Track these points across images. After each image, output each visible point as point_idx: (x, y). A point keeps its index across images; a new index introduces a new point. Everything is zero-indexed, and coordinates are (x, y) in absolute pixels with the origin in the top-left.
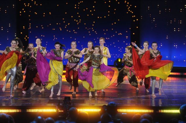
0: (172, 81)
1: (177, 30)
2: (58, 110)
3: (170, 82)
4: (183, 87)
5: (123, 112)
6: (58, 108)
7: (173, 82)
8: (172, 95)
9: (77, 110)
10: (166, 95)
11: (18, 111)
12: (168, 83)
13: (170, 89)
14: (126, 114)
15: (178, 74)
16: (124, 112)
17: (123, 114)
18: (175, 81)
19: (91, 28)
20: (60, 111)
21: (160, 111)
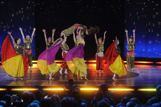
0: (147, 67)
1: (151, 30)
2: (65, 89)
3: (146, 69)
4: (155, 72)
5: (112, 91)
6: (65, 88)
7: (149, 69)
8: (148, 78)
9: (80, 89)
10: (143, 78)
11: (36, 89)
12: (145, 69)
13: (146, 73)
14: (114, 92)
15: (152, 63)
17: (112, 92)
18: (150, 68)
21: (139, 90)
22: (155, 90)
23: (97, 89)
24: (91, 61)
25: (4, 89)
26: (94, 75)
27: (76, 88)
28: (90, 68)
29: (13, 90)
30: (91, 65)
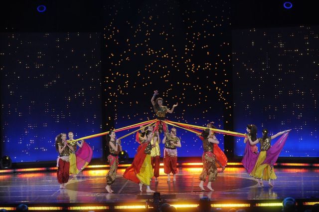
2: (147, 207)
5: (217, 207)
6: (148, 204)
11: (105, 208)
14: (221, 209)
16: (219, 207)
17: (217, 209)
19: (181, 117)
20: (149, 208)
21: (257, 205)
22: (281, 204)
23: (196, 206)
24: (185, 164)
25: (59, 208)
26: (190, 185)
27: (164, 204)
28: (185, 174)
29: (72, 208)
30: (185, 169)
